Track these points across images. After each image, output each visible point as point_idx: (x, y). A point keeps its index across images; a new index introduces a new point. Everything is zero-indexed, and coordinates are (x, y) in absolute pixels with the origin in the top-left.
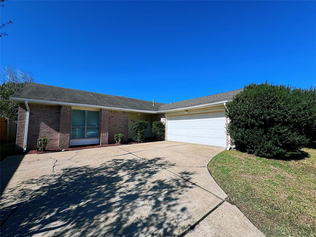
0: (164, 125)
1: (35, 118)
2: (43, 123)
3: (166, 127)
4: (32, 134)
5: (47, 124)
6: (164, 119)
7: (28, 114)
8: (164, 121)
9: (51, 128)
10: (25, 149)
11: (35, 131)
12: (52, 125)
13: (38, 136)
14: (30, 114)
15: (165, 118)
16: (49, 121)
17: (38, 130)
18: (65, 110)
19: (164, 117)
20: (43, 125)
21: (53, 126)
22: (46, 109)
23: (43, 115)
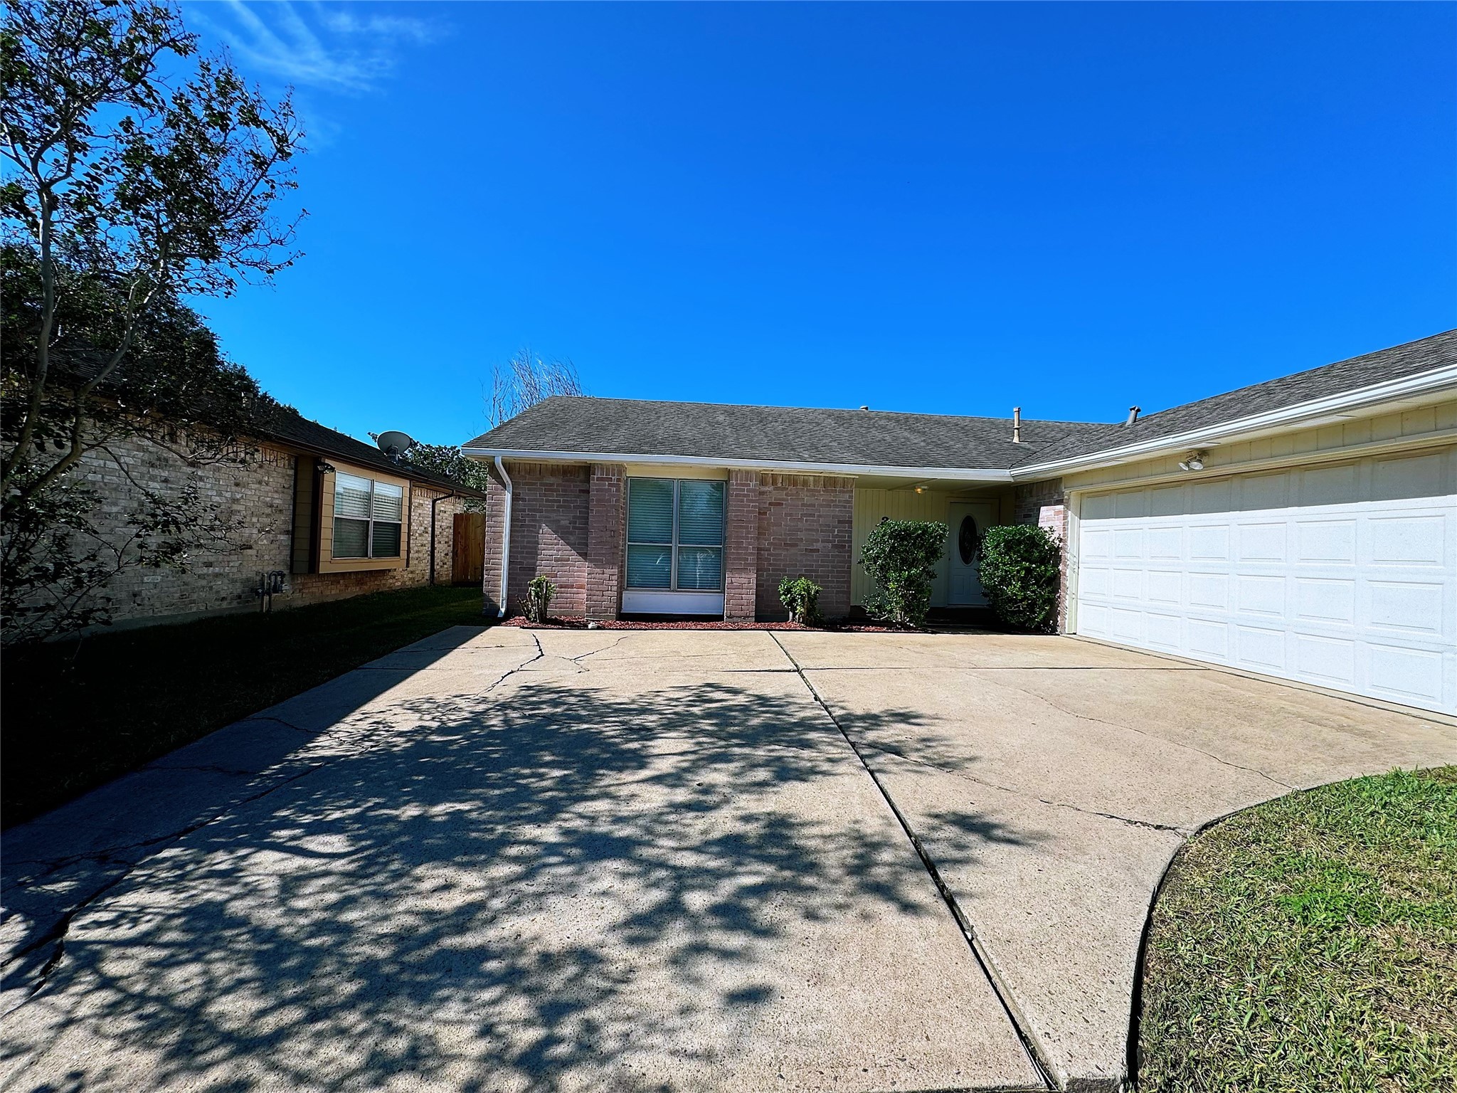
0: (1058, 549)
1: (524, 510)
2: (545, 528)
3: (1069, 555)
4: (521, 563)
5: (556, 532)
6: (1057, 513)
7: (508, 497)
8: (1057, 524)
9: (568, 544)
10: (503, 610)
11: (527, 553)
12: (571, 533)
13: (534, 570)
14: (513, 500)
15: (1061, 507)
16: (563, 523)
17: (533, 552)
18: (602, 479)
19: (1059, 502)
20: (546, 535)
21: (572, 538)
22: (552, 480)
23: (547, 501)
